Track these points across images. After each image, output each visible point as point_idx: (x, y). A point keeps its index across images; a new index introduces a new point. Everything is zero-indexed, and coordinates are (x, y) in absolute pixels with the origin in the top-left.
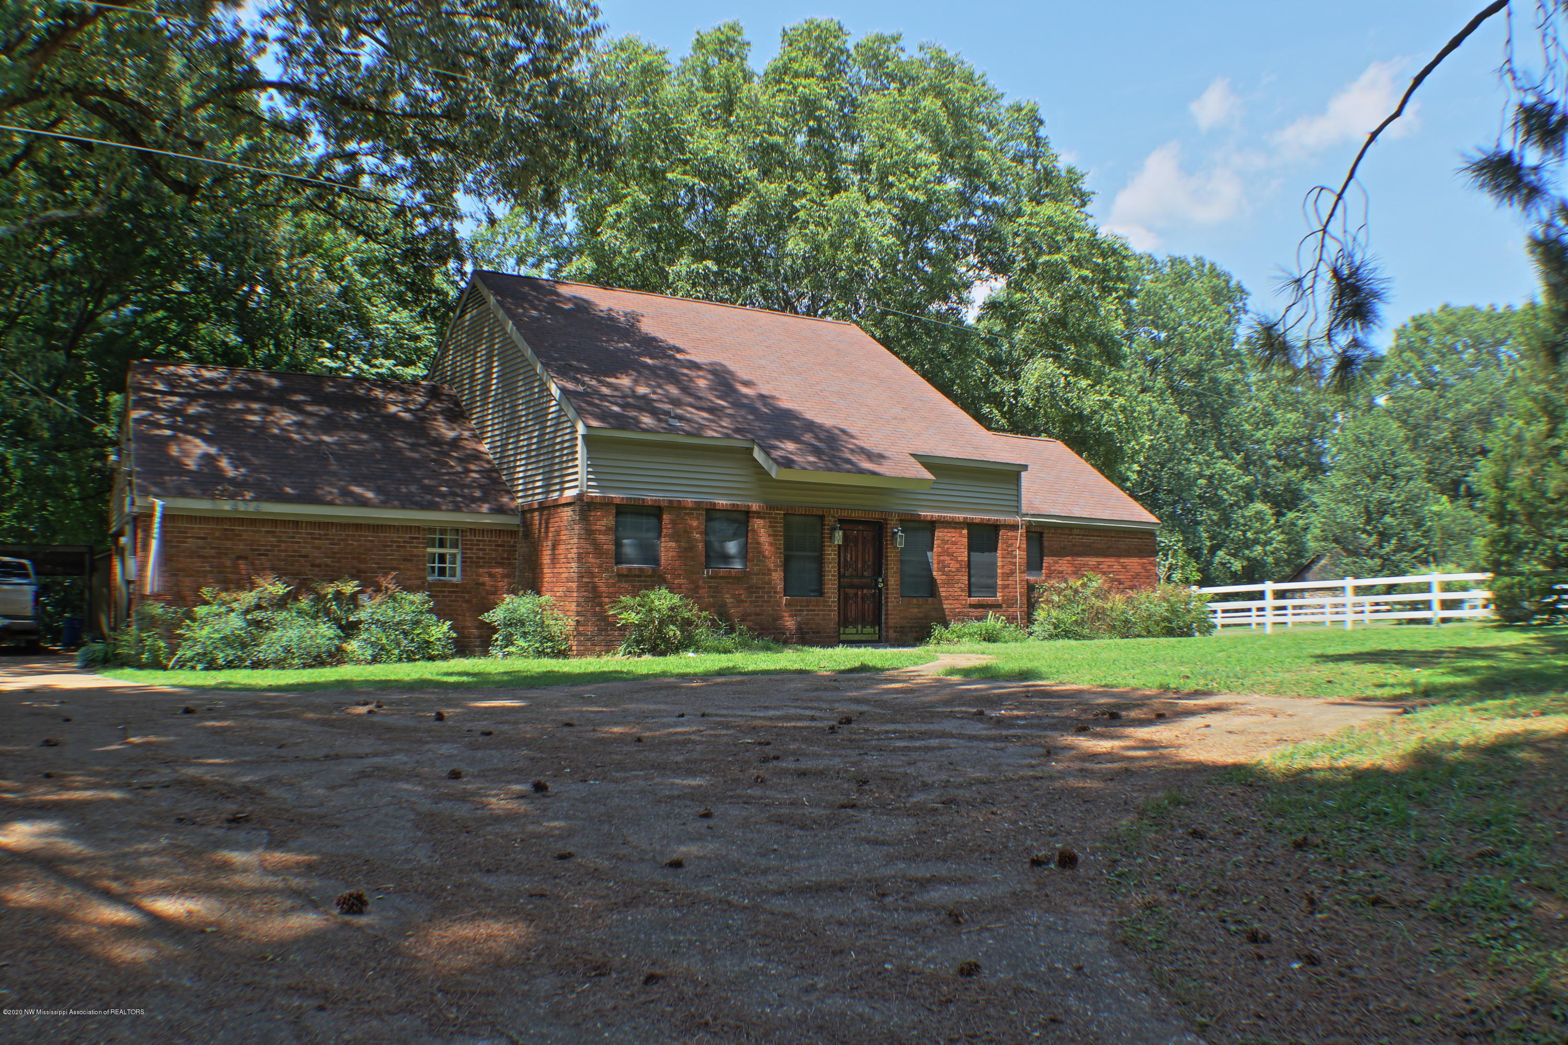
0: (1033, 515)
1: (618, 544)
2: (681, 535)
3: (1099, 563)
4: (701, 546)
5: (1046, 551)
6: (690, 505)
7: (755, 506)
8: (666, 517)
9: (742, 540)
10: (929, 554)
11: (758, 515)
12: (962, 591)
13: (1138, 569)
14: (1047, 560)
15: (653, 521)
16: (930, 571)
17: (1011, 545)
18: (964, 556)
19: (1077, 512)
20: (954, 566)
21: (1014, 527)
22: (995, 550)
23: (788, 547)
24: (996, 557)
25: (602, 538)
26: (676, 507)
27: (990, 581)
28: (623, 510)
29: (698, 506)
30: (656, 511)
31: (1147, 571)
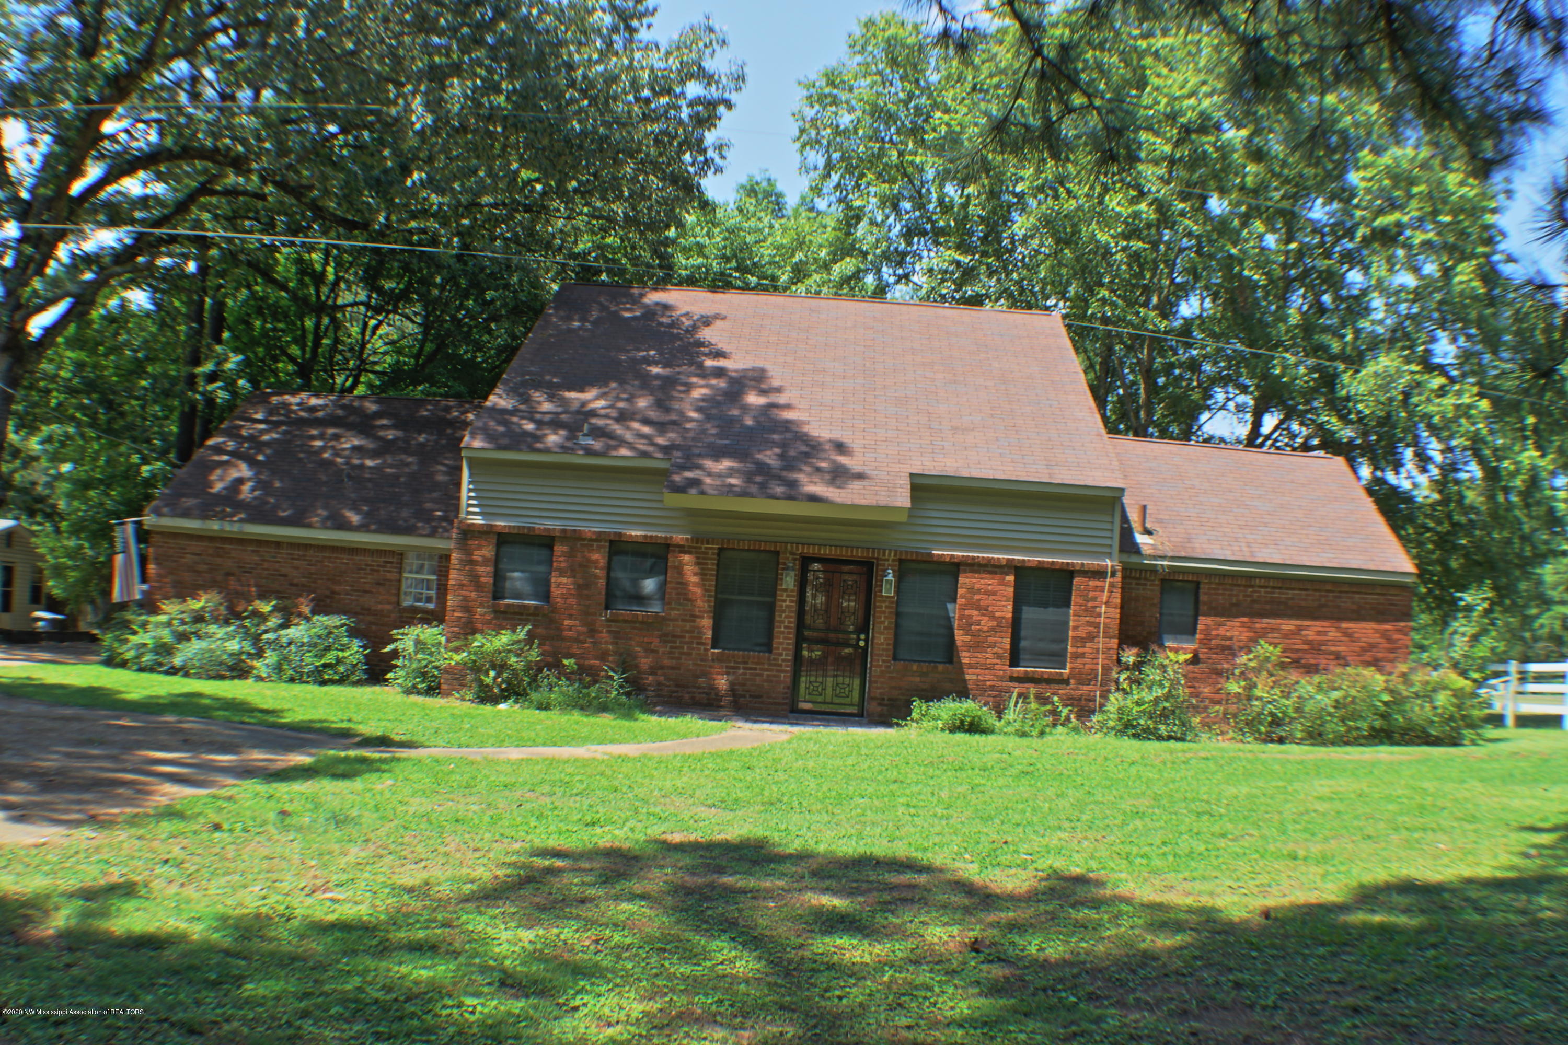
0: (1173, 558)
1: (499, 577)
2: (579, 569)
3: (1300, 629)
4: (602, 583)
5: (1203, 608)
6: (589, 535)
7: (680, 537)
8: (559, 549)
9: (662, 578)
10: (950, 606)
11: (682, 549)
12: (999, 656)
13: (1376, 638)
14: (1203, 622)
15: (544, 552)
16: (951, 629)
17: (1094, 599)
18: (1007, 611)
19: (1264, 555)
20: (986, 623)
21: (1099, 574)
22: (1067, 604)
23: (720, 588)
24: (1068, 615)
25: (481, 570)
26: (573, 538)
27: (1055, 647)
28: (503, 539)
29: (599, 537)
30: (546, 542)
31: (1389, 640)
